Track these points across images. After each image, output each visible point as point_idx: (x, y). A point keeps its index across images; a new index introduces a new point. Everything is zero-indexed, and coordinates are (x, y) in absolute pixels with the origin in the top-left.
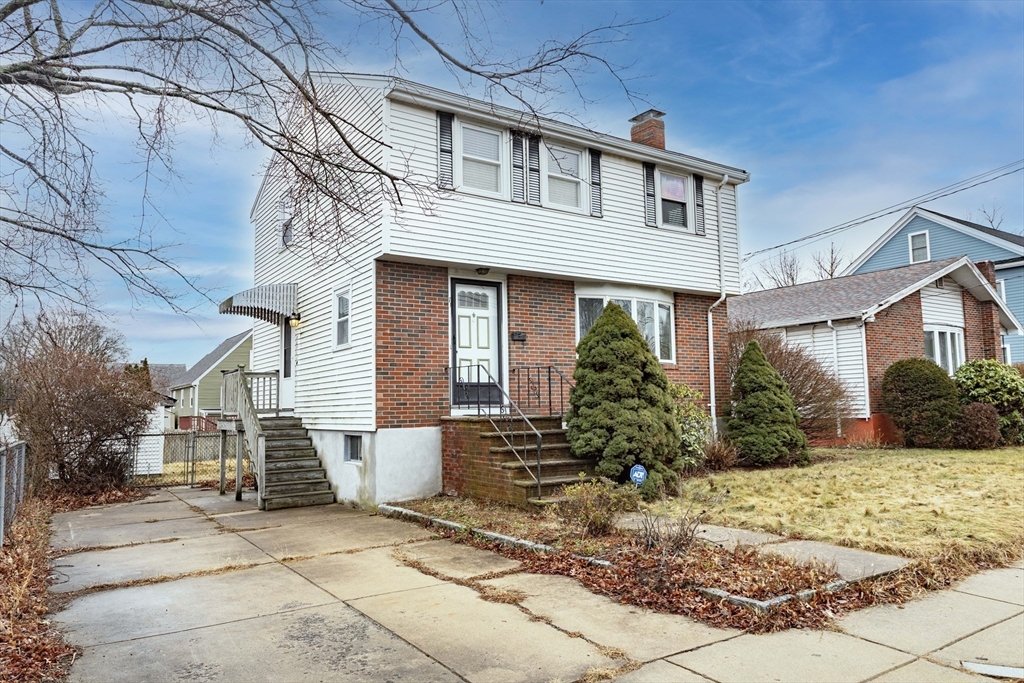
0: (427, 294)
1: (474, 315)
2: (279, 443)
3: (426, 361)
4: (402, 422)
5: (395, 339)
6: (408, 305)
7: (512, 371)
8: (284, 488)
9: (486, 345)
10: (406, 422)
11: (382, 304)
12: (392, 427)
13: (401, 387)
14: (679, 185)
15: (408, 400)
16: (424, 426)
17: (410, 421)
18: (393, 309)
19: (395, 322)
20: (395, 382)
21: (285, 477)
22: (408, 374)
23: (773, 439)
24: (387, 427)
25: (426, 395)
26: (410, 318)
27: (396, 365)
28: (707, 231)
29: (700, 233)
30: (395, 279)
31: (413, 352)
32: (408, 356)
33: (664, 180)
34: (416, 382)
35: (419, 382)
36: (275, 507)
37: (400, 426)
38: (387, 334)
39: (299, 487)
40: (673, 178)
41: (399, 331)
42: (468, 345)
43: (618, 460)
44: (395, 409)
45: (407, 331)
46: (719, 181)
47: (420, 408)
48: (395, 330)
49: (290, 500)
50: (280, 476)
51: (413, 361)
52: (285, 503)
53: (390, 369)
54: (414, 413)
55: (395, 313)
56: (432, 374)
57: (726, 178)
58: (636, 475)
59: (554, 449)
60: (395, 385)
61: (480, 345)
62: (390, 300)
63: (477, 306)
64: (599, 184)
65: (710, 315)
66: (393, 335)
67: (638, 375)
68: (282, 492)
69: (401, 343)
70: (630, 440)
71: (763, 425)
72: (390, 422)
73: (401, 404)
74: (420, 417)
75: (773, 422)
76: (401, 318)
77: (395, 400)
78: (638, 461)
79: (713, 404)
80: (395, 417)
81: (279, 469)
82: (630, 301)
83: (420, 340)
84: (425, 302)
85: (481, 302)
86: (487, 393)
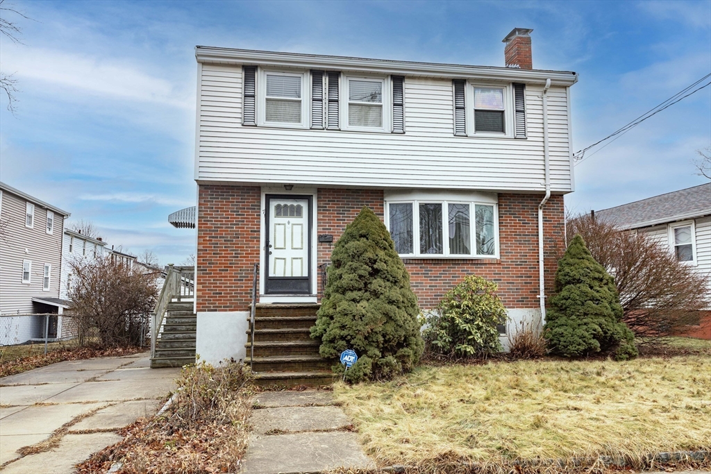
0: (241, 208)
1: (289, 223)
2: (187, 320)
3: (240, 260)
4: (217, 307)
5: (213, 244)
6: (224, 218)
7: (320, 267)
8: (170, 352)
9: (300, 247)
10: (221, 307)
11: (203, 217)
12: (209, 311)
13: (218, 280)
14: (497, 95)
15: (223, 290)
16: (237, 310)
17: (224, 307)
18: (212, 221)
19: (213, 231)
20: (212, 277)
21: (176, 345)
22: (223, 270)
23: (581, 331)
24: (205, 311)
25: (239, 287)
26: (226, 227)
27: (213, 264)
28: (529, 134)
29: (521, 136)
30: (214, 198)
31: (229, 254)
32: (223, 257)
33: (479, 93)
34: (230, 277)
35: (233, 277)
36: (157, 366)
37: (216, 310)
38: (207, 240)
39: (181, 352)
40: (489, 90)
41: (217, 237)
42: (283, 247)
43: (332, 344)
44: (212, 297)
45: (223, 237)
46: (543, 85)
47: (233, 297)
48: (213, 237)
49: (168, 362)
50: (172, 344)
51: (228, 260)
52: (165, 364)
53: (208, 267)
54: (228, 300)
55: (214, 224)
56: (244, 270)
57: (549, 82)
58: (346, 358)
59: (300, 332)
60: (212, 279)
61: (294, 247)
62: (209, 214)
63: (292, 215)
64: (402, 105)
65: (541, 213)
66: (211, 241)
67: (365, 270)
68: (168, 355)
69: (218, 247)
70: (343, 327)
71: (574, 317)
72: (207, 307)
73: (217, 293)
74: (233, 303)
75: (585, 314)
76: (218, 227)
77: (212, 290)
78: (350, 347)
79: (542, 296)
80: (212, 304)
81: (177, 338)
82: (441, 204)
83: (234, 244)
84: (239, 215)
85: (297, 212)
86: (298, 285)
